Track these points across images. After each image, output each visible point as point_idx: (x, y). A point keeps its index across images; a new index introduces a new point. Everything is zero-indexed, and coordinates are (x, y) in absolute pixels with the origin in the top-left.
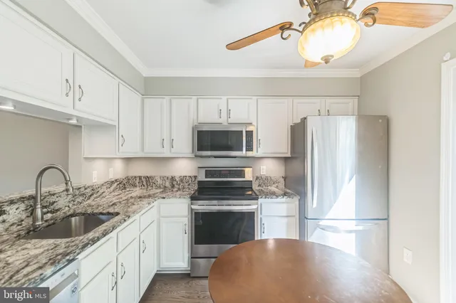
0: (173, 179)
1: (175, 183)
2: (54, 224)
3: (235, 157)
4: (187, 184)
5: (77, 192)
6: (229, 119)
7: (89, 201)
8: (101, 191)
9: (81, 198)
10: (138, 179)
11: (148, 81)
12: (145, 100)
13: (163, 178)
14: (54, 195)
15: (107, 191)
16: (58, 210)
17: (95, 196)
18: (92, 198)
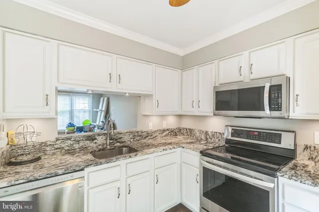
0: (206, 133)
1: (208, 137)
2: (113, 149)
3: (260, 118)
4: (217, 140)
5: (136, 134)
6: (251, 75)
7: (144, 141)
8: (154, 135)
9: (139, 138)
10: (185, 130)
11: (184, 58)
12: (184, 73)
13: (201, 132)
14: (121, 134)
15: (159, 136)
16: (123, 142)
17: (149, 137)
18: (147, 139)
